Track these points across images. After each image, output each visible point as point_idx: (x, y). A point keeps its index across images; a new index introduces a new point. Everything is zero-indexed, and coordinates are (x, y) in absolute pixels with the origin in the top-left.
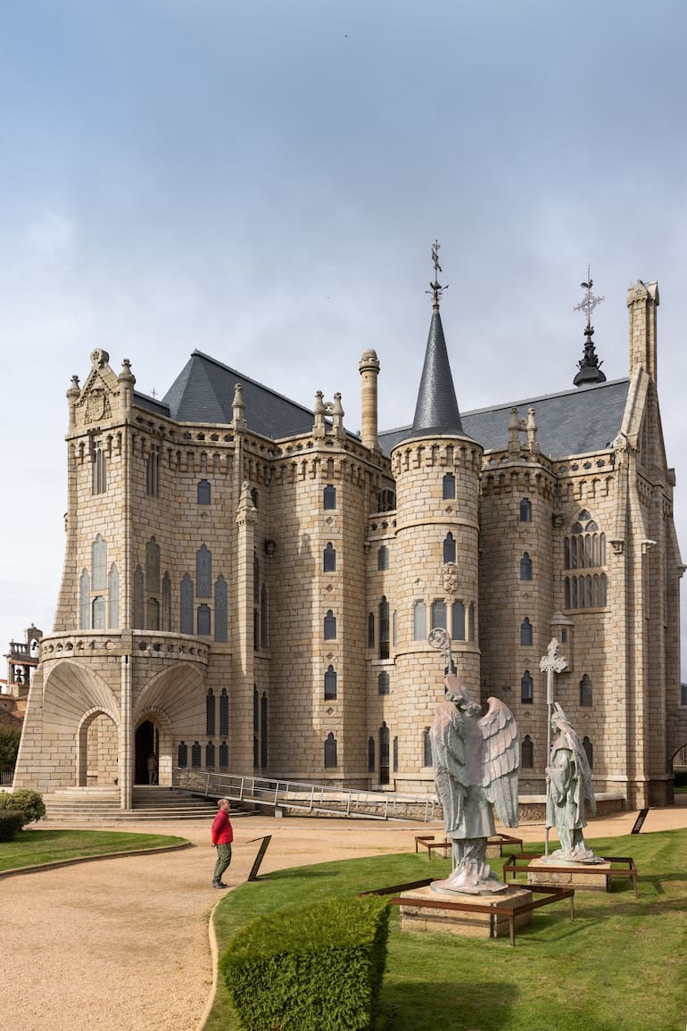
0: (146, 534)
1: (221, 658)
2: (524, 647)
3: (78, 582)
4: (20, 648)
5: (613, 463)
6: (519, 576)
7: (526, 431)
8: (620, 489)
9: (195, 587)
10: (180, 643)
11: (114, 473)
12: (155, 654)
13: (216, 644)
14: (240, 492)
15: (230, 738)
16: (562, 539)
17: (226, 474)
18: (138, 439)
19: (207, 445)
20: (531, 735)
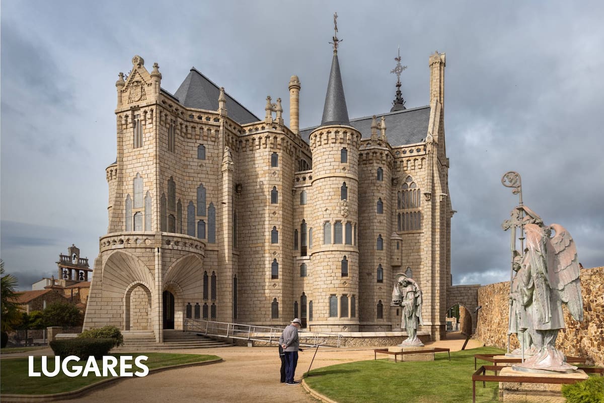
0: (168, 174)
1: (212, 253)
2: (379, 251)
3: (124, 203)
4: (66, 258)
5: (425, 150)
6: (376, 211)
7: (381, 129)
8: (429, 165)
9: (196, 209)
10: (190, 241)
11: (148, 135)
12: (176, 247)
13: (208, 244)
14: (223, 153)
15: (217, 301)
16: (396, 192)
17: (215, 142)
18: (163, 114)
19: (204, 123)
20: (382, 300)
